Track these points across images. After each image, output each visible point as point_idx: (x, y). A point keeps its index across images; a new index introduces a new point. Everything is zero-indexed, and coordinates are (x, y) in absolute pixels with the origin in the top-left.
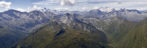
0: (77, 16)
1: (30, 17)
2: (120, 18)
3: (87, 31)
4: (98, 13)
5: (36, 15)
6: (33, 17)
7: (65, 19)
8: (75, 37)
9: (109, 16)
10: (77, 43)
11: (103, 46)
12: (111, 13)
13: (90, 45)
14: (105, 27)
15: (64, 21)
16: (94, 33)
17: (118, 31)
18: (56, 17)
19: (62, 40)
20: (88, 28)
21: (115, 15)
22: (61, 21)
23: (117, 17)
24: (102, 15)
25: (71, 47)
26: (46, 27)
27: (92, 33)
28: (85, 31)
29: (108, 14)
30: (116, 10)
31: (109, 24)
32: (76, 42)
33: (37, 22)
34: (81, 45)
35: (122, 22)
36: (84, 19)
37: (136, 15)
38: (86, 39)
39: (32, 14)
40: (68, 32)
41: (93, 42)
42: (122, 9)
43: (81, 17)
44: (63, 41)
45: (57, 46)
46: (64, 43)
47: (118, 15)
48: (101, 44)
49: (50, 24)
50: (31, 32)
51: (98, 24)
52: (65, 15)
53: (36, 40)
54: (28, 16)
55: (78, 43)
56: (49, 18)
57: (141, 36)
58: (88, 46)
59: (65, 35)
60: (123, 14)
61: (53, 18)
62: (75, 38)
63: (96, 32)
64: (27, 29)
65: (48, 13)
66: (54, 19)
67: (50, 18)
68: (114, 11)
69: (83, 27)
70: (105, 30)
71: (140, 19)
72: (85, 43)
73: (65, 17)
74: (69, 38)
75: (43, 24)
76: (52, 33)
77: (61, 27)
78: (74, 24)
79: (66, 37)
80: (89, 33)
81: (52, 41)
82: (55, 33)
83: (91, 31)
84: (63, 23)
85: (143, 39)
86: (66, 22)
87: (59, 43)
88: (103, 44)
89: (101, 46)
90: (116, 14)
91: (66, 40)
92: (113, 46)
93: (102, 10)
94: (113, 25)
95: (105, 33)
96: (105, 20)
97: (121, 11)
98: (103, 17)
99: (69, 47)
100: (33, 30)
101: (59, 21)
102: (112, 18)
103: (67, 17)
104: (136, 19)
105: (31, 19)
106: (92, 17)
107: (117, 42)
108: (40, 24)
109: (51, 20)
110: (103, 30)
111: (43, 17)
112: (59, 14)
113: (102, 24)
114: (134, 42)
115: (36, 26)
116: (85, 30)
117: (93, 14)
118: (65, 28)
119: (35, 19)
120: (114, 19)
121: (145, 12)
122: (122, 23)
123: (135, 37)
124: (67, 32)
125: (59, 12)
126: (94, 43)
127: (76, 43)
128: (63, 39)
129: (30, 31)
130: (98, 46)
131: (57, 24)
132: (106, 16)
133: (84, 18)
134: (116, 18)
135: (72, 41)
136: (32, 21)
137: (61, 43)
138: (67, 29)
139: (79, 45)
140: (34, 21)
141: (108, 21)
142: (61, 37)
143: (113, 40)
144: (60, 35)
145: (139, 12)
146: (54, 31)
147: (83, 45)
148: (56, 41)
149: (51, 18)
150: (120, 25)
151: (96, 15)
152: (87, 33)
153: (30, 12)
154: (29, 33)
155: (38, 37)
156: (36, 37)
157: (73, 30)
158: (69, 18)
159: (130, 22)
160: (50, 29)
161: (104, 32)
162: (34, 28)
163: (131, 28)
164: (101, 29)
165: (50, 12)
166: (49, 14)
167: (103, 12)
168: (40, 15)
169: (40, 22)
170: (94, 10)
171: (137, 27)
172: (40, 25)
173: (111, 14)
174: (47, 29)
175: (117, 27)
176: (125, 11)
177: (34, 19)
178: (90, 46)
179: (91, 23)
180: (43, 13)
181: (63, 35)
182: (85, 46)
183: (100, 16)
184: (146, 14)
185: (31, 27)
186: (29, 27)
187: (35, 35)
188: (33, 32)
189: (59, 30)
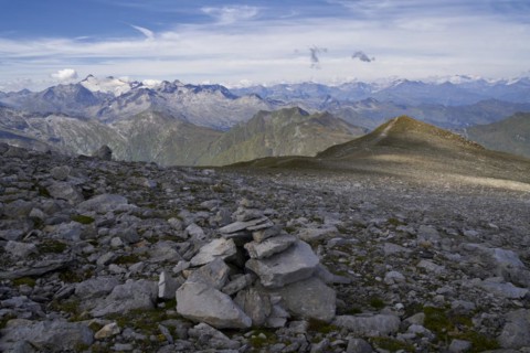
2: (166, 116)
4: (78, 99)
12: (128, 98)
21: (146, 105)
23: (155, 113)
24: (93, 104)
29: (119, 102)
30: (150, 83)
31: (126, 139)
35: (175, 129)
36: (29, 121)
37: (218, 103)
42: (167, 82)
43: (15, 114)
47: (155, 104)
51: (86, 139)
60: (173, 99)
68: (137, 91)
71: (232, 117)
90: (148, 100)
93: (92, 87)
94: (140, 142)
96: (110, 125)
97: (165, 91)
98: (100, 113)
102: (138, 117)
104: (221, 117)
106: (57, 115)
113: (100, 138)
117: (61, 102)
120: (144, 118)
121: (252, 94)
122: (173, 133)
132: (112, 110)
133: (28, 117)
134: (151, 117)
141: (121, 129)
145: (228, 94)
150: (168, 142)
151: (69, 106)
159: (201, 128)
163: (205, 149)
167: (99, 93)
170: (61, 86)
171: (229, 147)
173: (128, 102)
175: (155, 147)
176: (179, 89)
179: (58, 136)
183: (86, 110)
184: (255, 100)
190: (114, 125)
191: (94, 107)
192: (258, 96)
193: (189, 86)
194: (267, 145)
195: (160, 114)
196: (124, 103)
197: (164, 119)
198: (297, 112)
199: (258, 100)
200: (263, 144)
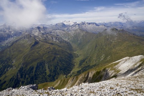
0: (46, 29)
2: (82, 30)
3: (56, 42)
4: (62, 26)
5: (7, 29)
6: (4, 31)
7: (36, 32)
8: (48, 46)
9: (72, 28)
12: (73, 26)
13: (60, 53)
14: (70, 38)
15: (36, 34)
16: (62, 43)
17: (81, 41)
19: (38, 50)
20: (57, 39)
21: (77, 28)
22: (33, 34)
23: (80, 29)
24: (66, 27)
26: (21, 40)
27: (61, 43)
28: (54, 42)
29: (71, 27)
30: (78, 23)
31: (73, 35)
32: (49, 51)
33: (9, 35)
34: (53, 53)
36: (52, 31)
37: (94, 27)
38: (57, 48)
42: (82, 22)
43: (49, 30)
44: (39, 51)
45: (34, 55)
47: (79, 27)
48: (69, 52)
49: (24, 37)
50: (5, 45)
51: (64, 35)
52: (36, 29)
53: (13, 52)
56: (21, 32)
57: (101, 45)
59: (39, 45)
60: (84, 26)
62: (48, 48)
63: (64, 42)
66: (26, 32)
68: (75, 24)
69: (53, 38)
70: (70, 41)
71: (98, 30)
74: (43, 48)
75: (15, 37)
77: (35, 39)
78: (45, 36)
79: (40, 47)
80: (58, 43)
81: (29, 52)
82: (30, 44)
83: (59, 41)
84: (36, 36)
85: (103, 47)
86: (38, 35)
87: (36, 53)
89: (69, 53)
91: (41, 50)
92: (78, 53)
93: (65, 23)
94: (76, 36)
95: (71, 43)
96: (70, 32)
97: (82, 24)
98: (67, 29)
99: (44, 55)
100: (7, 43)
101: (31, 34)
102: (76, 30)
103: (38, 31)
104: (95, 30)
105: (2, 33)
106: (58, 30)
107: (81, 50)
108: (12, 37)
109: (24, 33)
110: (69, 40)
111: (15, 31)
113: (67, 35)
114: (95, 50)
115: (8, 39)
116: (54, 41)
117: (59, 27)
118: (38, 40)
119: (7, 33)
121: (103, 25)
122: (84, 34)
123: (96, 46)
124: (41, 43)
126: (63, 51)
127: (49, 52)
130: (67, 53)
132: (70, 29)
133: (52, 30)
135: (46, 51)
136: (3, 35)
138: (40, 41)
139: (52, 54)
140: (6, 35)
141: (72, 33)
143: (78, 49)
144: (35, 46)
145: (97, 25)
146: (29, 43)
147: (56, 53)
148: (33, 51)
150: (83, 36)
151: (61, 28)
154: (3, 47)
155: (15, 50)
156: (13, 50)
158: (40, 31)
159: (90, 33)
160: (25, 41)
163: (91, 38)
164: (67, 39)
167: (67, 25)
168: (12, 29)
169: (12, 36)
170: (59, 23)
171: (97, 38)
172: (12, 38)
174: (22, 42)
175: (80, 37)
176: (85, 24)
177: (5, 33)
179: (58, 35)
181: (37, 46)
183: (64, 29)
184: (103, 26)
185: (4, 40)
186: (1, 41)
187: (11, 48)
188: (7, 45)
189: (33, 41)
192: (104, 25)
193: (87, 23)
194: (107, 37)
198: (115, 29)
199: (104, 26)
200: (106, 37)
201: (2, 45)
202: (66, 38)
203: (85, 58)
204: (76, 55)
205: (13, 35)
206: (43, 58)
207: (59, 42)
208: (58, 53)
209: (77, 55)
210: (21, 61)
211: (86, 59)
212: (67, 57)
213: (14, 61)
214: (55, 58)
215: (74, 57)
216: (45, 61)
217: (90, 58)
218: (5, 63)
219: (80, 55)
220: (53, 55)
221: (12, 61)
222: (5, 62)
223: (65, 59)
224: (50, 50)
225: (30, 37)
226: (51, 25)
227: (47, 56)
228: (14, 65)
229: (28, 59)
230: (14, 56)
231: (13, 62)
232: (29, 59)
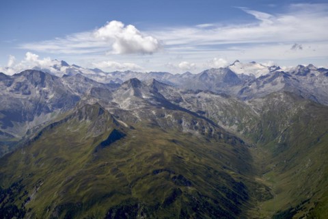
0: (163, 88)
1: (17, 89)
2: (296, 95)
3: (190, 134)
4: (226, 80)
5: (36, 84)
6: (27, 91)
7: (127, 95)
8: (157, 151)
9: (258, 88)
10: (162, 170)
11: (239, 181)
12: (265, 79)
13: (199, 178)
14: (245, 124)
15: (125, 104)
16: (212, 141)
17: (289, 137)
18: (98, 90)
19: (117, 160)
20: (195, 124)
21: (280, 86)
22: (115, 104)
23: (286, 93)
24: (236, 85)
25: (144, 183)
26: (68, 121)
27: (208, 140)
28: (185, 134)
29: (258, 83)
30: (284, 69)
31: (258, 114)
32: (158, 167)
33: (40, 105)
34: (172, 176)
35: (302, 108)
36: (184, 97)
38: (187, 159)
39: (21, 79)
40: (134, 137)
41: (209, 169)
42: (301, 66)
43: (175, 91)
44: (121, 166)
45: (103, 179)
46: (122, 170)
47: (289, 85)
48: (233, 177)
49: (80, 112)
50: (20, 138)
51: (225, 112)
52: (125, 86)
53: (37, 162)
54: (9, 85)
55: (165, 170)
56: (77, 94)
58: (194, 180)
60: (305, 82)
61: (88, 92)
62: (156, 156)
63: (220, 137)
64: (7, 130)
65: (75, 79)
66: (92, 95)
67: (79, 92)
68: (275, 73)
69: (181, 122)
70: (245, 133)
72: (186, 171)
73: (126, 92)
74: (138, 154)
75: (58, 111)
76: (88, 139)
77: (114, 120)
78: (154, 112)
79: (128, 151)
80: (198, 139)
81: (87, 166)
82: (96, 140)
83: (203, 134)
84: (121, 111)
86: (130, 107)
87: (109, 172)
88: (239, 176)
89: (234, 182)
90: (282, 82)
91: (128, 161)
92: (269, 184)
93: (237, 70)
94: (271, 118)
95: (247, 142)
96: (247, 102)
97: (299, 74)
98: (242, 92)
99: (138, 182)
100: (28, 132)
101: (107, 103)
102: (270, 96)
103: (132, 93)
105: (19, 96)
106: (206, 92)
107: (284, 170)
108: (48, 111)
109: (84, 99)
110: (241, 132)
111: (59, 90)
112: (108, 82)
113: (237, 112)
115: (36, 117)
116: (186, 130)
117: (212, 82)
118: (126, 125)
119: (34, 96)
120: (276, 97)
122: (300, 111)
124: (133, 135)
125: (107, 74)
126: (212, 171)
127: (157, 172)
128: (121, 158)
129: (17, 136)
130: (224, 181)
131: (102, 111)
132: (252, 90)
133: (184, 93)
134: (282, 96)
135: (145, 165)
136: (23, 103)
137: (115, 171)
138: (132, 128)
139: (167, 178)
140: (31, 104)
141: (255, 106)
142: (114, 151)
143: (272, 166)
144: (111, 145)
146: (93, 134)
147: (180, 177)
148: (99, 164)
149: (84, 94)
150: (295, 119)
152: (191, 140)
153: (15, 75)
154: (15, 143)
155: (44, 155)
156: (36, 155)
157: (151, 130)
158: (137, 94)
160: (80, 126)
161: (243, 139)
162: (29, 126)
164: (234, 127)
165: (79, 75)
166: (77, 82)
167: (242, 75)
168: (50, 85)
169: (50, 107)
170: (213, 69)
172: (49, 114)
173: (265, 83)
174: (70, 129)
175: (283, 123)
176: (312, 72)
177: (30, 97)
178: (199, 181)
179: (204, 110)
180: (57, 78)
181: (118, 147)
182: (185, 180)
183: (230, 89)
185: (21, 122)
186: (13, 122)
187: (33, 149)
188: (26, 137)
189: (108, 130)
190: (249, 102)
191: (237, 87)
193: (321, 70)
195: (290, 94)
196: (261, 84)
197: (294, 99)
201: (13, 137)
202: (232, 123)
203: (294, 205)
204: (264, 189)
205: (53, 106)
206: (130, 193)
207: (200, 136)
208: (189, 176)
209: (268, 189)
210: (55, 196)
211: (298, 208)
212: (224, 195)
213: (32, 196)
214: (176, 194)
215: (254, 199)
216: (136, 206)
217: (312, 206)
218: (5, 200)
219: (279, 191)
220: (172, 183)
221: (26, 193)
222: (5, 196)
223: (216, 202)
224: (161, 163)
225: (100, 114)
226: (186, 76)
227: (148, 187)
228: (30, 209)
229: (79, 191)
230: (36, 178)
231: (29, 199)
232: (82, 194)
